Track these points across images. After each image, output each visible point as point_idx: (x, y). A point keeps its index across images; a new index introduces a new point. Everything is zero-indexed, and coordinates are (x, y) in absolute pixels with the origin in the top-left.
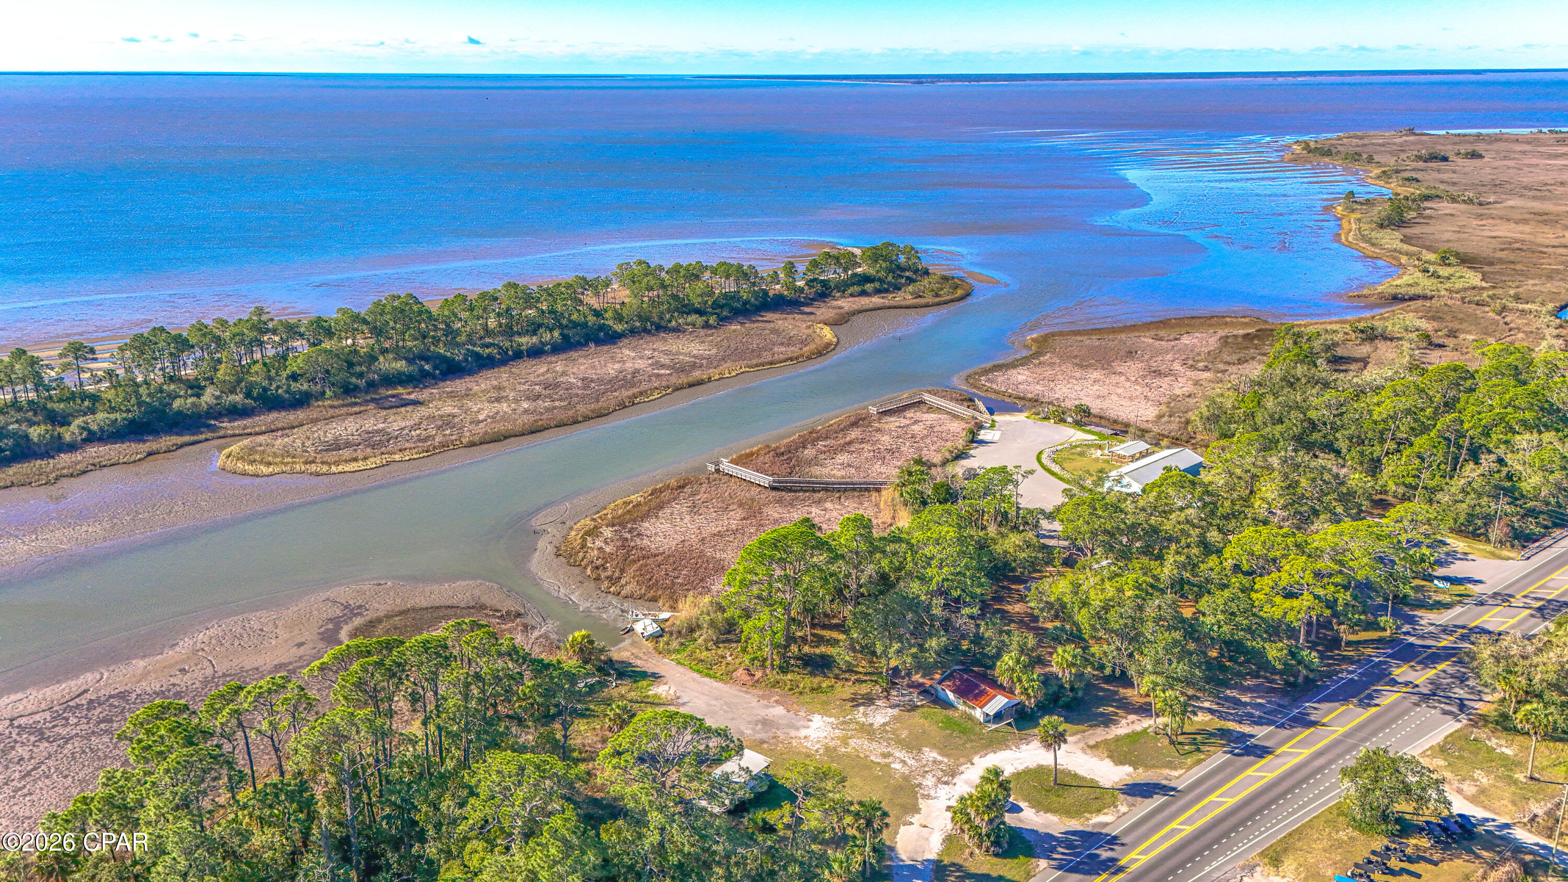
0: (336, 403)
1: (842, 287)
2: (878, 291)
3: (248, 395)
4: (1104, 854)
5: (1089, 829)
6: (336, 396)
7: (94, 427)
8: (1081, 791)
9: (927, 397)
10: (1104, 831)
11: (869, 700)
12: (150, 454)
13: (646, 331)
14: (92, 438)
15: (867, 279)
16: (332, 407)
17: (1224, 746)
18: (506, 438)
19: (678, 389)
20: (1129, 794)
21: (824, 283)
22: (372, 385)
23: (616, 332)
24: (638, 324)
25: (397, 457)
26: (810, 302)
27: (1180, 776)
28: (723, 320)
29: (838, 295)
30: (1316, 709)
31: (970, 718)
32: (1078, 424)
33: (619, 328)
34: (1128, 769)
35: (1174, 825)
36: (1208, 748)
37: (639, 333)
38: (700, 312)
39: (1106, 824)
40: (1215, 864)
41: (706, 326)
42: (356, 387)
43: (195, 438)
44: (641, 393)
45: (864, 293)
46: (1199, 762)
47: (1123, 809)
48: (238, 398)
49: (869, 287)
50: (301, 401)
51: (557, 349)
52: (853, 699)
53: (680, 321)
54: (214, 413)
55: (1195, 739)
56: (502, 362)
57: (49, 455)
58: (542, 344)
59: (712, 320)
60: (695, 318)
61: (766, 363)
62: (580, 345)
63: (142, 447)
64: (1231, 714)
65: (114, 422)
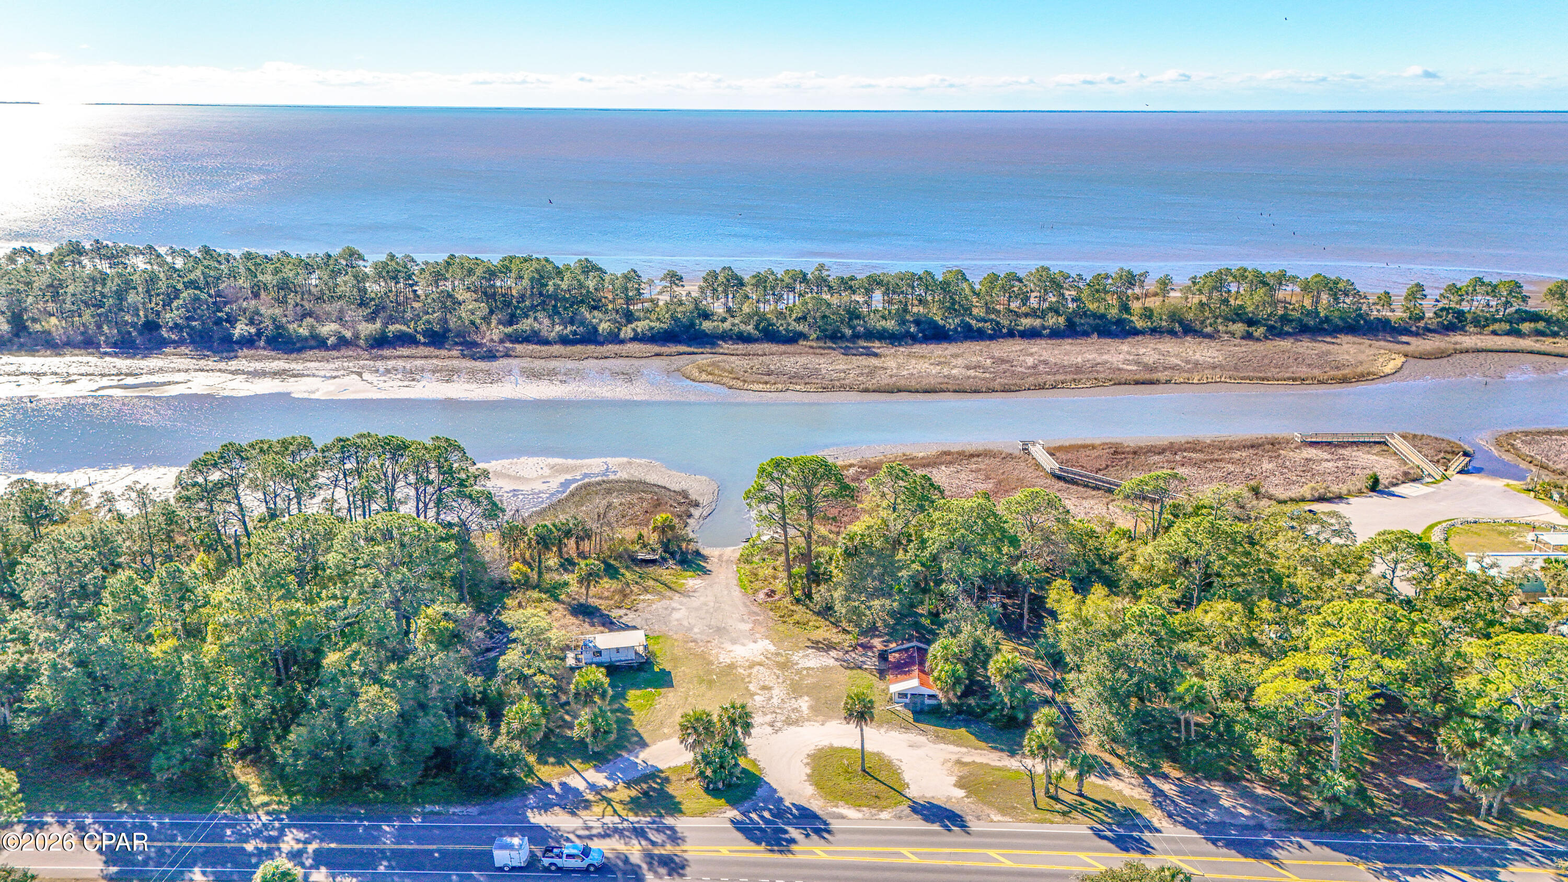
0: (814, 344)
1: (1481, 323)
2: (1539, 333)
3: (757, 327)
4: (795, 833)
5: (820, 813)
6: (818, 339)
7: (639, 330)
8: (876, 786)
9: (1392, 439)
10: (831, 821)
11: (826, 647)
12: (657, 355)
13: (1172, 333)
14: (636, 338)
15: (1534, 317)
16: (811, 347)
17: (1102, 822)
18: (899, 391)
19: (1119, 384)
20: (914, 810)
21: (1460, 314)
22: (856, 336)
23: (1135, 328)
24: (1164, 324)
25: (798, 387)
26: (1419, 332)
27: (998, 822)
28: (1275, 332)
29: (1471, 330)
33: (1139, 324)
34: (961, 793)
36: (1080, 817)
37: (1161, 333)
38: (1252, 324)
39: (844, 817)
41: (1248, 336)
42: (843, 337)
43: (696, 350)
44: (1074, 380)
45: (1519, 334)
46: (1045, 821)
47: (885, 816)
48: (750, 328)
49: (1526, 327)
50: (793, 338)
51: (1056, 334)
52: (818, 642)
53: (1220, 328)
54: (726, 337)
55: (1082, 804)
56: (991, 338)
57: (602, 344)
58: (1044, 328)
59: (1259, 331)
60: (1239, 328)
61: (1257, 378)
62: (1086, 334)
63: (656, 349)
64: (1176, 805)
65: (652, 328)
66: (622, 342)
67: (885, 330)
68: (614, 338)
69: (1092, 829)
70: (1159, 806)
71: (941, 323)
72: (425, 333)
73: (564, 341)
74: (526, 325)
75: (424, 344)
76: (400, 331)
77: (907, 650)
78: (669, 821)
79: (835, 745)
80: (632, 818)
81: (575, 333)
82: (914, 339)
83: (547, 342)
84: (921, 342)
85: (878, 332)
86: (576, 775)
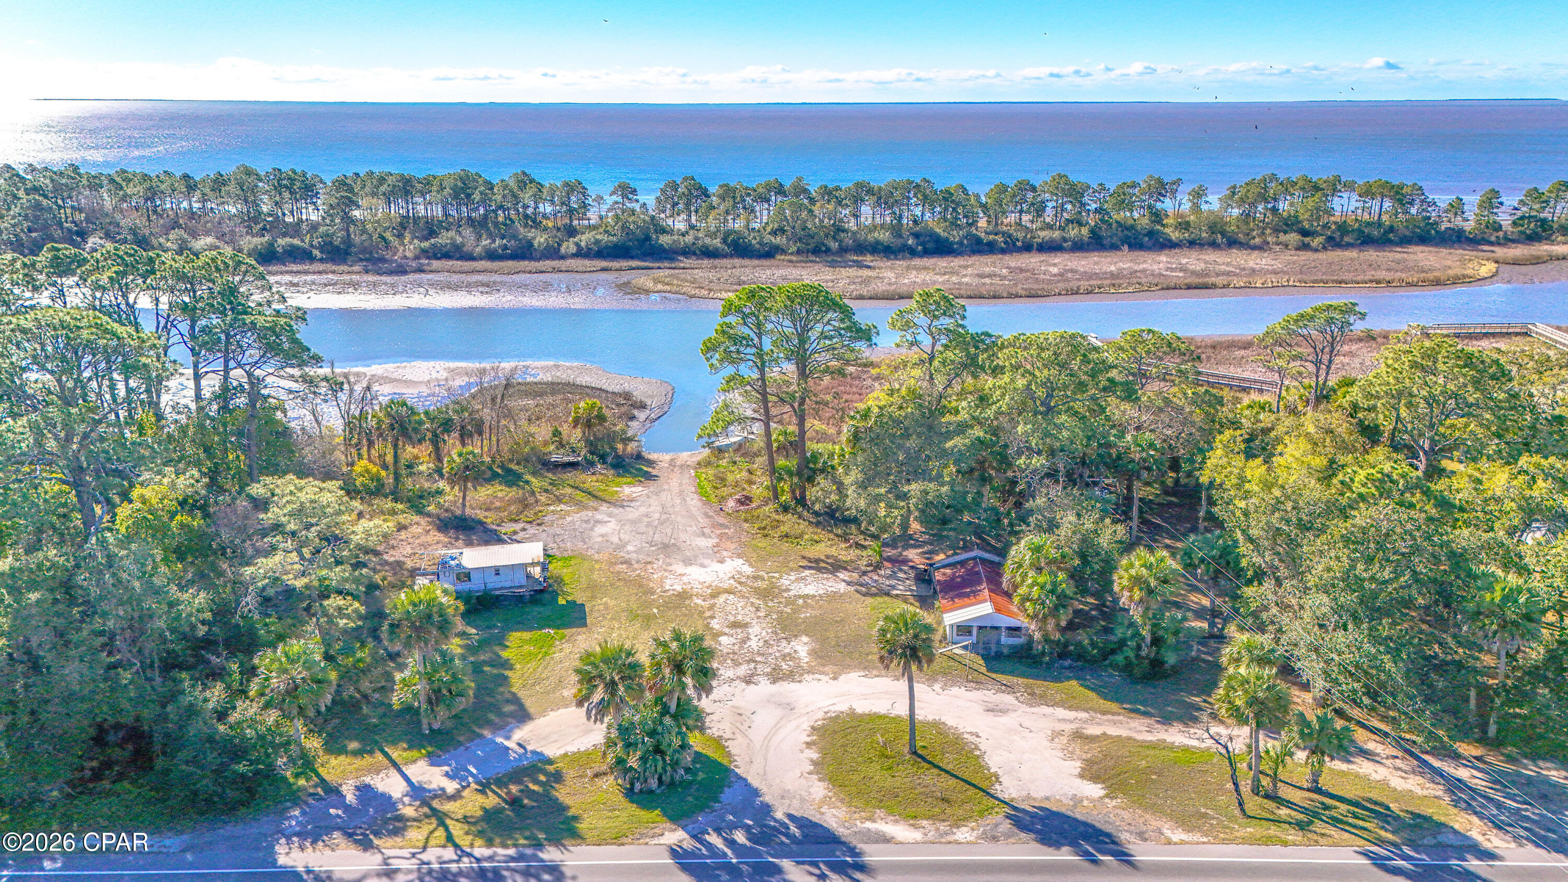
0: (794, 258)
3: (724, 241)
5: (844, 832)
6: (799, 252)
7: (583, 244)
8: (940, 779)
9: (1539, 329)
10: (864, 847)
11: (836, 568)
12: (604, 270)
13: (1214, 245)
14: (580, 253)
16: (791, 261)
20: (1019, 823)
21: (1545, 224)
22: (843, 250)
23: (1170, 241)
24: (1204, 235)
26: (1508, 241)
27: (1183, 842)
28: (1333, 243)
29: (1561, 239)
33: (1175, 235)
34: (1095, 790)
37: (1202, 245)
39: (888, 840)
41: (1305, 247)
42: (828, 251)
44: (1114, 285)
46: (1268, 841)
47: (965, 835)
48: (717, 242)
50: (769, 253)
51: (1079, 247)
52: (817, 561)
53: (1269, 239)
54: (687, 252)
55: (1327, 807)
56: (1003, 251)
57: (539, 260)
58: (1065, 240)
59: (1316, 242)
60: (1293, 238)
62: (1114, 247)
63: (604, 264)
64: (1499, 806)
65: (597, 242)
66: (563, 258)
67: (878, 242)
68: (552, 253)
69: (1365, 854)
70: (1469, 808)
71: (944, 234)
72: (321, 248)
73: (492, 256)
74: (444, 239)
75: (321, 260)
76: (292, 245)
77: (962, 563)
79: (859, 711)
80: (480, 851)
81: (505, 247)
82: (913, 253)
83: (470, 258)
84: (921, 256)
85: (870, 244)
86: (393, 772)
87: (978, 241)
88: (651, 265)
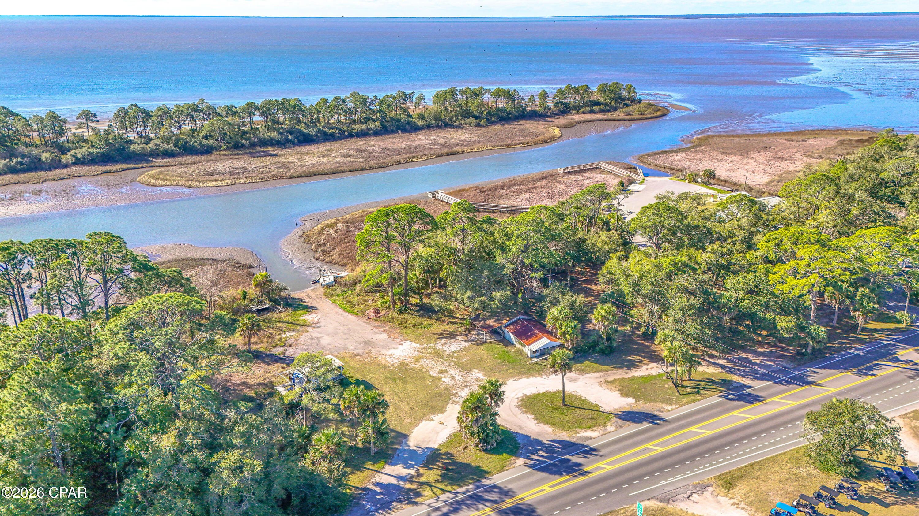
0: (227, 153)
1: (577, 108)
2: (602, 111)
3: (176, 145)
4: (575, 459)
5: (573, 440)
6: (228, 149)
7: (79, 156)
8: (582, 411)
9: (603, 165)
10: (586, 443)
11: (453, 335)
12: (105, 172)
13: (438, 127)
14: (77, 162)
15: (597, 103)
16: (224, 155)
17: (722, 391)
18: (315, 175)
19: (439, 156)
20: (621, 419)
21: (566, 105)
22: (253, 145)
24: (433, 122)
25: (242, 181)
26: (554, 115)
27: (673, 410)
28: (490, 123)
29: (574, 112)
30: (816, 372)
31: (521, 353)
32: (706, 184)
33: (420, 123)
34: (631, 400)
35: (648, 445)
36: (706, 392)
37: (433, 127)
38: (476, 118)
39: (590, 438)
40: (671, 480)
41: (478, 125)
42: (243, 146)
44: (414, 157)
45: (592, 112)
46: (694, 401)
47: (610, 428)
48: (171, 146)
49: (596, 108)
50: (208, 151)
51: (376, 133)
52: (441, 334)
53: (462, 122)
54: (154, 154)
55: (699, 385)
56: (340, 139)
57: (50, 169)
58: (368, 129)
59: (483, 122)
60: (471, 120)
61: (506, 145)
62: (393, 132)
63: (102, 168)
64: (739, 370)
65: (91, 154)
66: (66, 166)
67: (272, 139)
68: (56, 164)
69: (721, 397)
70: (732, 373)
71: (306, 131)
73: (14, 170)
77: (516, 322)
78: (486, 482)
79: (528, 394)
81: (21, 163)
85: (268, 141)
86: (380, 475)
87: (325, 133)
88: (136, 166)
